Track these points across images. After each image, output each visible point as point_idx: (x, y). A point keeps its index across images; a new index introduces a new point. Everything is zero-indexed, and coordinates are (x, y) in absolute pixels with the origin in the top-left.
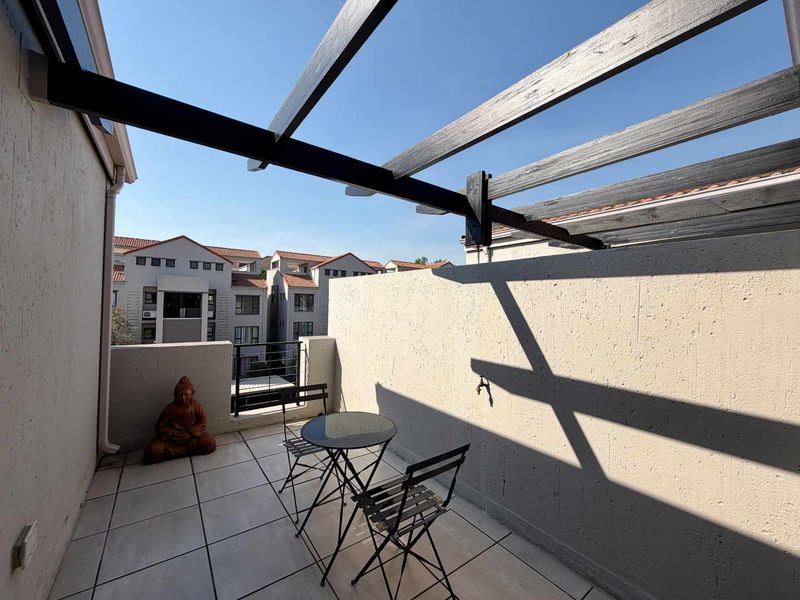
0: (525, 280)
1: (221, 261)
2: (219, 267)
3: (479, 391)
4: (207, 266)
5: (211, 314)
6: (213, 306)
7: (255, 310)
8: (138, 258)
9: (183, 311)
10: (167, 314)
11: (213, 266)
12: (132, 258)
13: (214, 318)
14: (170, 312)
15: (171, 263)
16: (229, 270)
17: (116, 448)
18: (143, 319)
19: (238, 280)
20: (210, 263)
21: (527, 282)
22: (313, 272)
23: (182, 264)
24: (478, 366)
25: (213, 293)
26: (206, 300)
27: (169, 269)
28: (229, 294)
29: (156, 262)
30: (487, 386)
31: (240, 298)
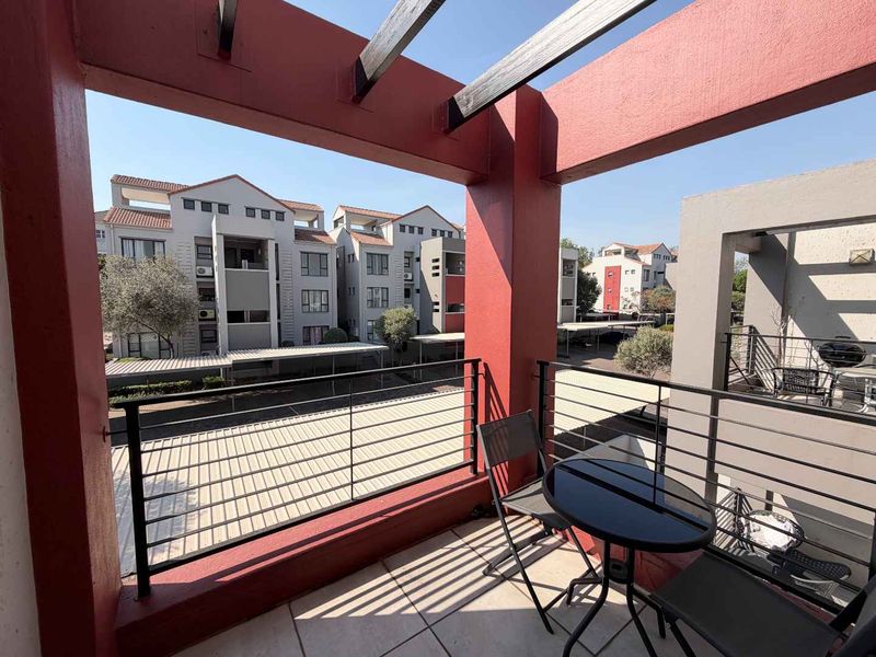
1: (281, 208)
2: (280, 216)
4: (266, 214)
7: (323, 271)
11: (273, 215)
18: (198, 277)
20: (268, 211)
22: (384, 230)
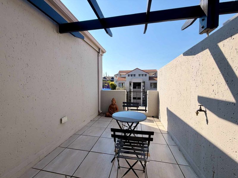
0: (231, 36)
3: (197, 113)
5: (144, 88)
6: (144, 86)
8: (128, 75)
9: (137, 87)
10: (134, 88)
12: (127, 75)
13: (144, 89)
14: (134, 87)
15: (134, 75)
16: (148, 76)
17: (101, 112)
19: (150, 78)
21: (233, 37)
23: (137, 75)
24: (202, 100)
25: (144, 82)
26: (142, 84)
27: (134, 77)
28: (148, 83)
29: (132, 75)
30: (205, 112)
31: (151, 84)
